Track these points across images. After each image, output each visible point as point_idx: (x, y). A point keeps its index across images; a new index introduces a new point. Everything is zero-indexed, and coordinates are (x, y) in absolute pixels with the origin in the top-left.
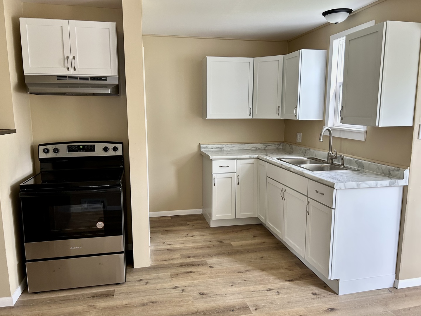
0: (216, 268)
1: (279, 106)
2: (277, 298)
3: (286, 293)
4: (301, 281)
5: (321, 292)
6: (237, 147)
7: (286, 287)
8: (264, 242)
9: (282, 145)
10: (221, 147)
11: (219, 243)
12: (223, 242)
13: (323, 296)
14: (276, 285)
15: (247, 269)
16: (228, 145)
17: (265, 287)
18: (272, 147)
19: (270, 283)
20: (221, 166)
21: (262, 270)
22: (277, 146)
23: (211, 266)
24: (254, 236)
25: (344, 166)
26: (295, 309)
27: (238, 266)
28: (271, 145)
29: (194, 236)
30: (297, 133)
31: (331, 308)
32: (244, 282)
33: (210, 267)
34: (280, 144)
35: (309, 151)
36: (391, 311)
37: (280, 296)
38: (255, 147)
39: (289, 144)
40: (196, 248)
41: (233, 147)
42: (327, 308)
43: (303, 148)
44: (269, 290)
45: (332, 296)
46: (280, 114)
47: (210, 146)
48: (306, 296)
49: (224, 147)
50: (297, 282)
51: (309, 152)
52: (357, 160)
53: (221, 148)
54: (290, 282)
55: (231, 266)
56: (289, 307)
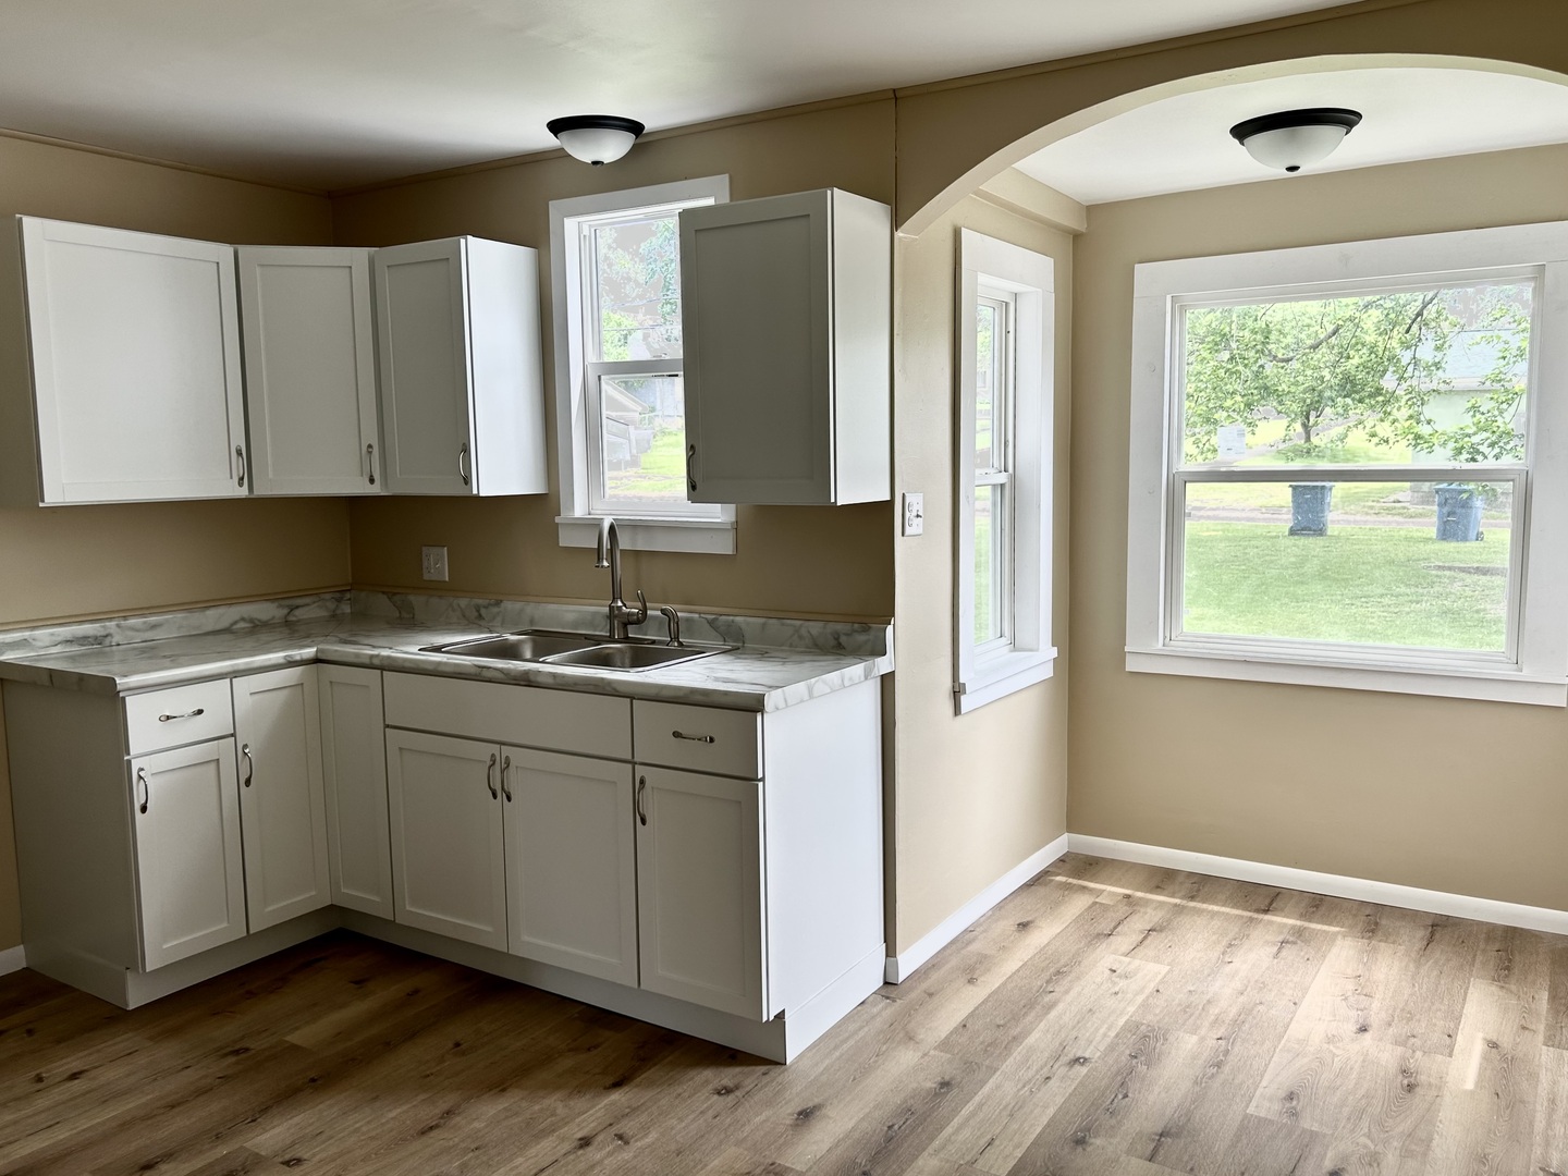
0: (318, 1158)
1: (370, 446)
2: (635, 1157)
3: (645, 1129)
4: (653, 1070)
5: (733, 1076)
6: (172, 624)
7: (627, 1110)
8: (416, 992)
9: (350, 599)
10: (99, 634)
11: (232, 1059)
12: (247, 1050)
13: (751, 1087)
14: (592, 1115)
15: (443, 1106)
16: (132, 621)
17: (563, 1140)
18: (311, 611)
19: (565, 1121)
20: (168, 718)
21: (499, 1086)
22: (332, 605)
23: (287, 1157)
24: (356, 983)
25: (679, 642)
26: (716, 1162)
27: (398, 1114)
28: (307, 605)
29: (81, 1072)
30: (424, 549)
31: (799, 1109)
32: (477, 1157)
33: (287, 1163)
34: (340, 595)
35: (495, 610)
36: (935, 1048)
37: (636, 1145)
38: (245, 616)
39: (383, 593)
40: (145, 1118)
41: (154, 627)
42: (789, 1114)
43: (463, 602)
44: (585, 1142)
45: (772, 1074)
46: (377, 477)
47: (43, 635)
48: (708, 1108)
49: (112, 631)
50: (643, 1076)
51: (498, 613)
52: (717, 619)
53: (98, 640)
54: (626, 1089)
55: (369, 1122)
56: (692, 1164)
